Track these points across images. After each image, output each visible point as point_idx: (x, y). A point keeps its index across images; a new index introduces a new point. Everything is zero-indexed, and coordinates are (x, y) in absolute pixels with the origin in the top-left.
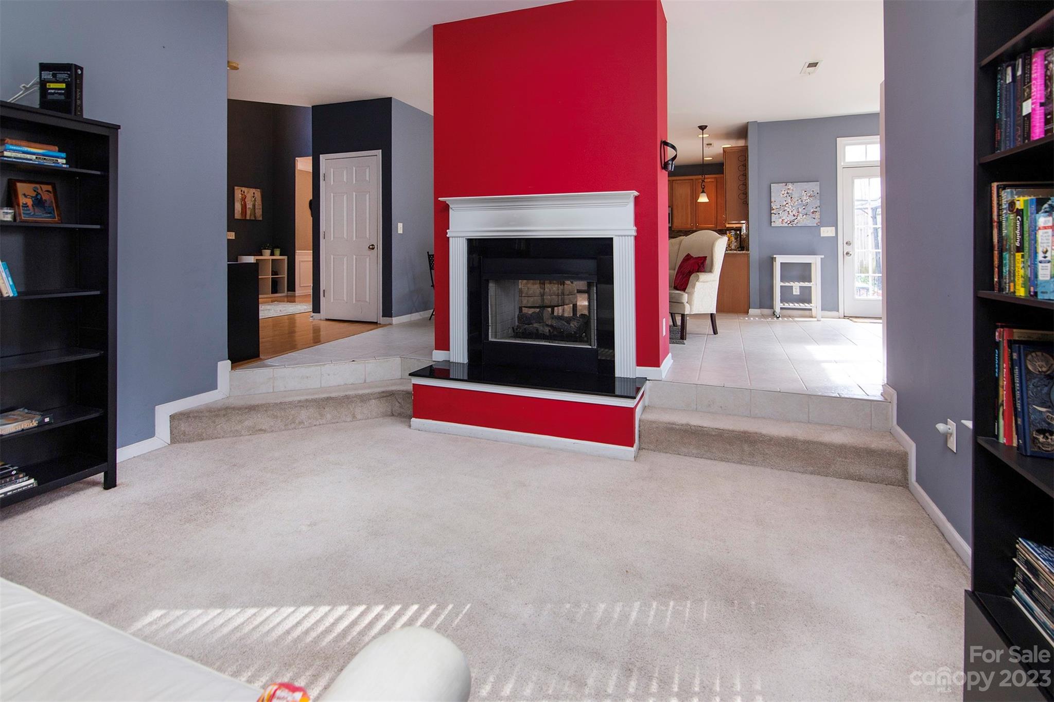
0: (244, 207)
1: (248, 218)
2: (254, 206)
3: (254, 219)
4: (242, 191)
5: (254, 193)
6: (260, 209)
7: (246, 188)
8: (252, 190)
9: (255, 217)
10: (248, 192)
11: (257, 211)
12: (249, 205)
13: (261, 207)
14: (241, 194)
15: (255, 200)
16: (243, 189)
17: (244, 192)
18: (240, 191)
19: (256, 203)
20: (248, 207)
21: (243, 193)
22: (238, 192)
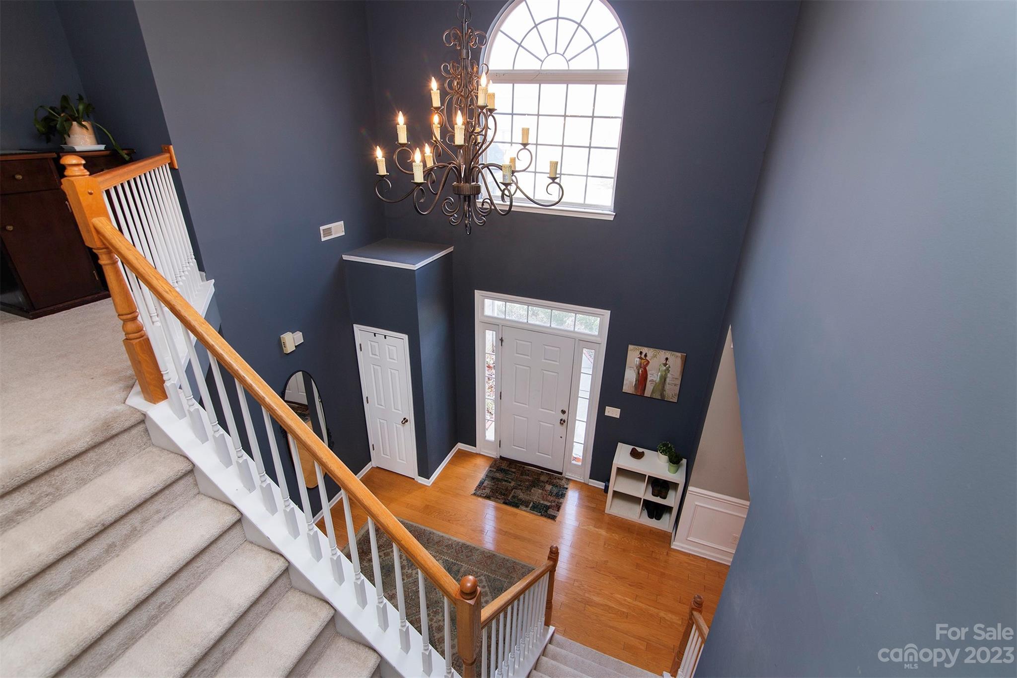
0: (642, 379)
1: (648, 393)
2: (664, 379)
3: (659, 398)
4: (641, 353)
5: (667, 359)
6: (675, 385)
7: (652, 350)
8: (663, 354)
9: (662, 395)
10: (655, 356)
11: (667, 387)
12: (654, 376)
13: (678, 382)
14: (640, 358)
15: (668, 370)
16: (645, 350)
17: (646, 355)
18: (638, 353)
19: (669, 375)
20: (649, 378)
21: (643, 357)
22: (633, 356)
